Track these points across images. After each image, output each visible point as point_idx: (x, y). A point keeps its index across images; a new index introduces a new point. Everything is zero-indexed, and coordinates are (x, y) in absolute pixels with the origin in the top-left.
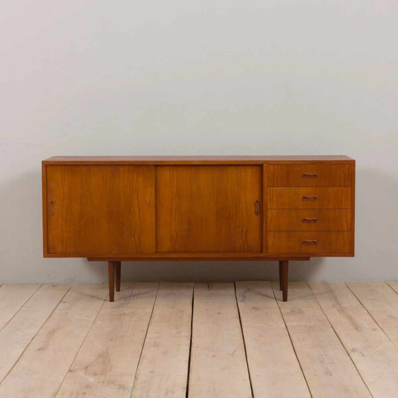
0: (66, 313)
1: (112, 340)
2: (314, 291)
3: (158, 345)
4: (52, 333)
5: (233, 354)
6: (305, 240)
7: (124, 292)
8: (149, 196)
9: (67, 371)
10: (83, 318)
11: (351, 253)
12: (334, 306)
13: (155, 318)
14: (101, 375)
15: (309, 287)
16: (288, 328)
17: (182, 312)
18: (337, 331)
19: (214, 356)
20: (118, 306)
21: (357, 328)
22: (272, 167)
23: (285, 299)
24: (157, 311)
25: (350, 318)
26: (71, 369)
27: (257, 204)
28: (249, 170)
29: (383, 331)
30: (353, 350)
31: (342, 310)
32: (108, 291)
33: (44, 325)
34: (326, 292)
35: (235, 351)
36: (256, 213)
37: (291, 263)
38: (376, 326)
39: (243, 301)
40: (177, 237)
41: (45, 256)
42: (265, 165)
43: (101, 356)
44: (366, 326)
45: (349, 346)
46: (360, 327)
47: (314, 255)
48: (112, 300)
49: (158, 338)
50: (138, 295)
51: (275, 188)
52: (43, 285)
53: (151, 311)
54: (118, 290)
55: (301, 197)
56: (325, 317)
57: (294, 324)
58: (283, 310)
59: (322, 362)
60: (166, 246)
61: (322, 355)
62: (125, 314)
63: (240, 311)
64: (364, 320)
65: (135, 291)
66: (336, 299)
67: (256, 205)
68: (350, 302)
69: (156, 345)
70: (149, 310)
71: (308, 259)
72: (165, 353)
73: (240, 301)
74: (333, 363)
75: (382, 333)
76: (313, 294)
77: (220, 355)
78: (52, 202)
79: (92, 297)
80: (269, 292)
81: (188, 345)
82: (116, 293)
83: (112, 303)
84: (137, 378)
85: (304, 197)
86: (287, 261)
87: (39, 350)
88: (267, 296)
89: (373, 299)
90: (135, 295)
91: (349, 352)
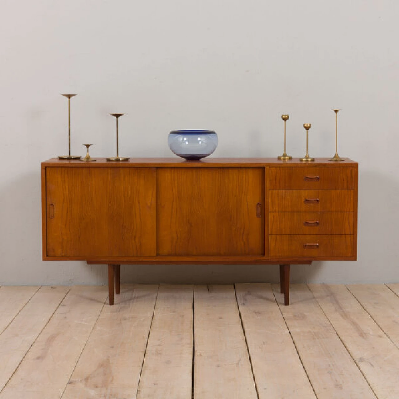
0: (66, 318)
1: (112, 347)
2: (316, 295)
3: (160, 354)
4: (51, 339)
5: (237, 364)
6: (307, 244)
7: (124, 294)
8: (150, 199)
9: (67, 383)
10: (83, 323)
11: (353, 256)
12: (336, 310)
13: (156, 323)
14: (102, 387)
15: (310, 290)
16: (292, 334)
17: (183, 316)
18: (343, 338)
19: (218, 366)
20: (118, 310)
21: (362, 335)
22: (273, 170)
23: (286, 303)
24: (158, 316)
25: (354, 324)
26: (71, 380)
27: (259, 206)
28: (251, 173)
29: (389, 338)
30: (361, 359)
31: (345, 315)
32: (107, 294)
33: (43, 331)
34: (327, 296)
35: (240, 360)
36: (257, 215)
37: (292, 266)
38: (381, 333)
39: (244, 304)
40: (178, 239)
41: (44, 259)
42: (267, 168)
43: (101, 365)
44: (371, 333)
45: (357, 356)
46: (365, 333)
47: (316, 259)
48: (111, 303)
49: (160, 345)
50: (137, 298)
51: (276, 191)
52: (41, 286)
53: (152, 315)
54: (118, 292)
55: (303, 200)
56: (328, 322)
57: (298, 330)
58: (285, 315)
59: (330, 373)
60: (166, 248)
61: (329, 366)
62: (125, 319)
63: (242, 316)
64: (368, 326)
65: (135, 294)
66: (337, 302)
67: (257, 208)
68: (351, 306)
69: (158, 353)
70: (149, 315)
71: (310, 262)
72: (168, 362)
73: (241, 305)
74: (342, 375)
75: (389, 341)
76: (314, 298)
77: (225, 365)
78: (52, 205)
79: (92, 300)
80: (270, 295)
81: (191, 354)
82: (116, 296)
83: (112, 306)
84: (139, 391)
85: (307, 200)
86: (289, 265)
87: (38, 358)
88: (267, 299)
89: (375, 303)
90: (134, 298)
91: (357, 362)
